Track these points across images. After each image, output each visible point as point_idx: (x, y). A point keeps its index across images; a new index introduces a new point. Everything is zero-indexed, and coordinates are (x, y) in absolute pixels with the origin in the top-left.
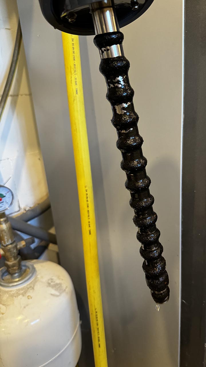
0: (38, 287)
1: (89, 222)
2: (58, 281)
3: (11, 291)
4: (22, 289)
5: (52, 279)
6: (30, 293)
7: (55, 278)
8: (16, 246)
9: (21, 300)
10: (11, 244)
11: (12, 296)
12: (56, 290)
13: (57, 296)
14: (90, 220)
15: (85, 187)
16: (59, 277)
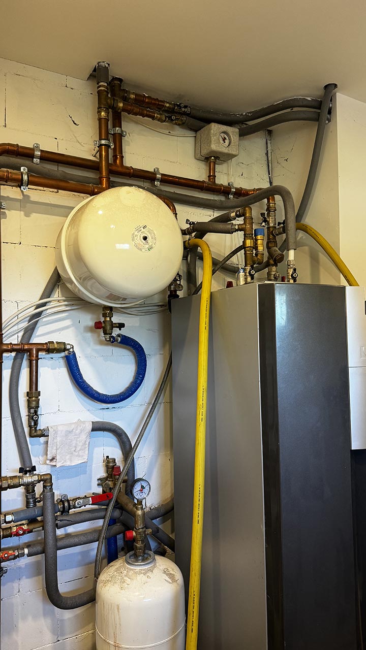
0: (155, 571)
1: (199, 513)
2: (172, 572)
3: (136, 570)
4: (144, 570)
5: (168, 569)
6: (149, 574)
7: (170, 569)
8: (145, 532)
9: (141, 578)
10: (142, 528)
11: (136, 573)
12: (170, 578)
13: (170, 583)
14: (199, 512)
15: (199, 485)
16: (173, 569)
